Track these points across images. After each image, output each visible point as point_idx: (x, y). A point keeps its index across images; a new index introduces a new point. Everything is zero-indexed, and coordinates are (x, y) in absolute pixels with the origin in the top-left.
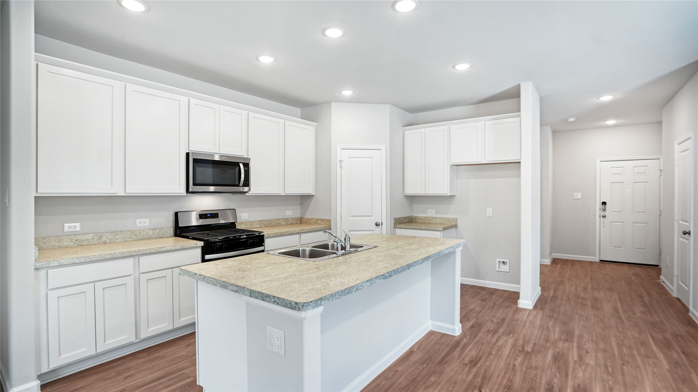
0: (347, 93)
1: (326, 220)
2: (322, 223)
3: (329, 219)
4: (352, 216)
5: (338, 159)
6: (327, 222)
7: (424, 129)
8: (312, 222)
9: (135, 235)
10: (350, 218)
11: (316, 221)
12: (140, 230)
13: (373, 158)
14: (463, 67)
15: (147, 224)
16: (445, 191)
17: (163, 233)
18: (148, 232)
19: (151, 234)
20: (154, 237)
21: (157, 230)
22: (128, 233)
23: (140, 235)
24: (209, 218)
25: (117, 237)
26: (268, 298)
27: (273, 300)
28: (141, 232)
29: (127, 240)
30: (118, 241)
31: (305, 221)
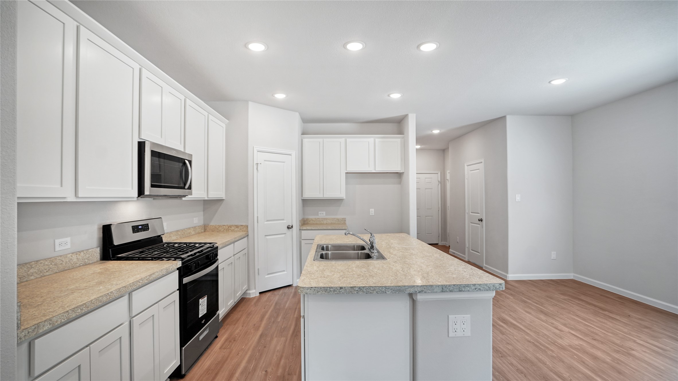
0: (280, 96)
1: (242, 226)
2: (236, 229)
3: (246, 225)
4: (268, 221)
5: (255, 162)
6: (243, 228)
7: (322, 139)
8: (222, 229)
9: (55, 265)
10: (266, 223)
11: (227, 227)
12: (61, 256)
13: (284, 162)
14: (396, 96)
15: (69, 246)
16: (342, 195)
17: (89, 257)
18: (71, 258)
19: (75, 260)
20: (78, 265)
21: (82, 254)
22: (46, 263)
23: (61, 264)
24: (141, 232)
25: (32, 271)
26: (467, 288)
27: (473, 288)
28: (63, 260)
29: (45, 274)
30: (32, 278)
31: (212, 229)
